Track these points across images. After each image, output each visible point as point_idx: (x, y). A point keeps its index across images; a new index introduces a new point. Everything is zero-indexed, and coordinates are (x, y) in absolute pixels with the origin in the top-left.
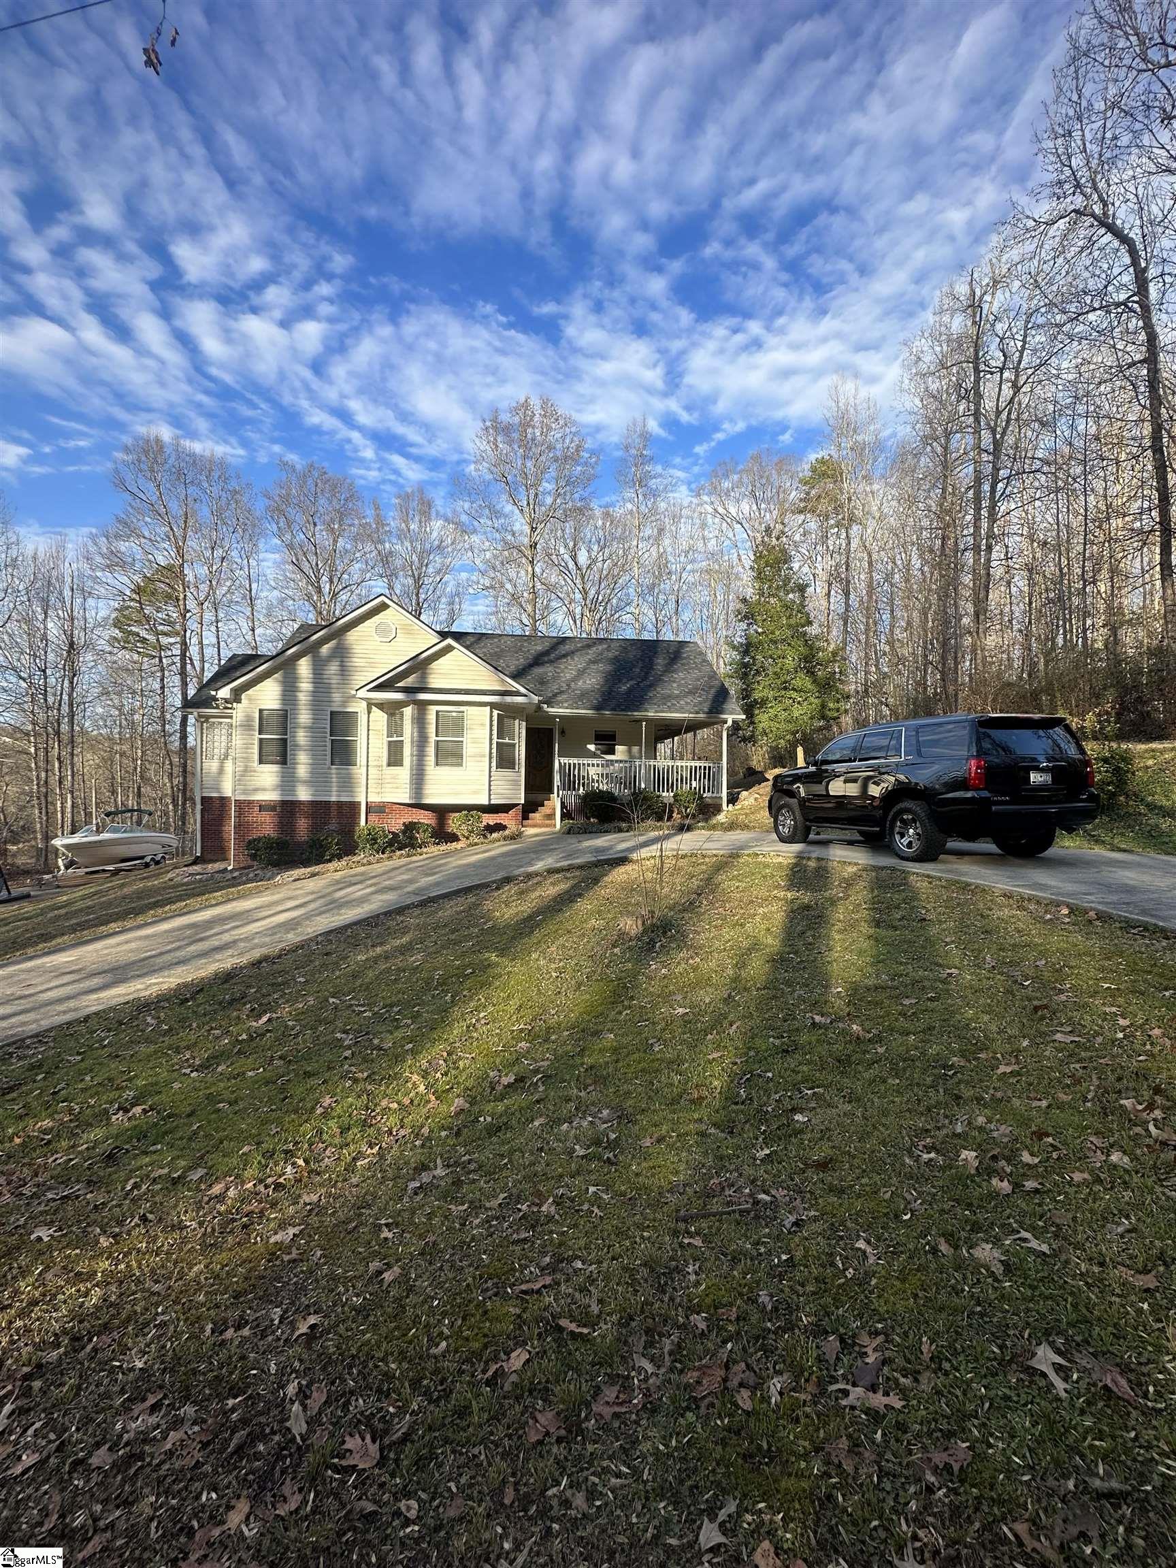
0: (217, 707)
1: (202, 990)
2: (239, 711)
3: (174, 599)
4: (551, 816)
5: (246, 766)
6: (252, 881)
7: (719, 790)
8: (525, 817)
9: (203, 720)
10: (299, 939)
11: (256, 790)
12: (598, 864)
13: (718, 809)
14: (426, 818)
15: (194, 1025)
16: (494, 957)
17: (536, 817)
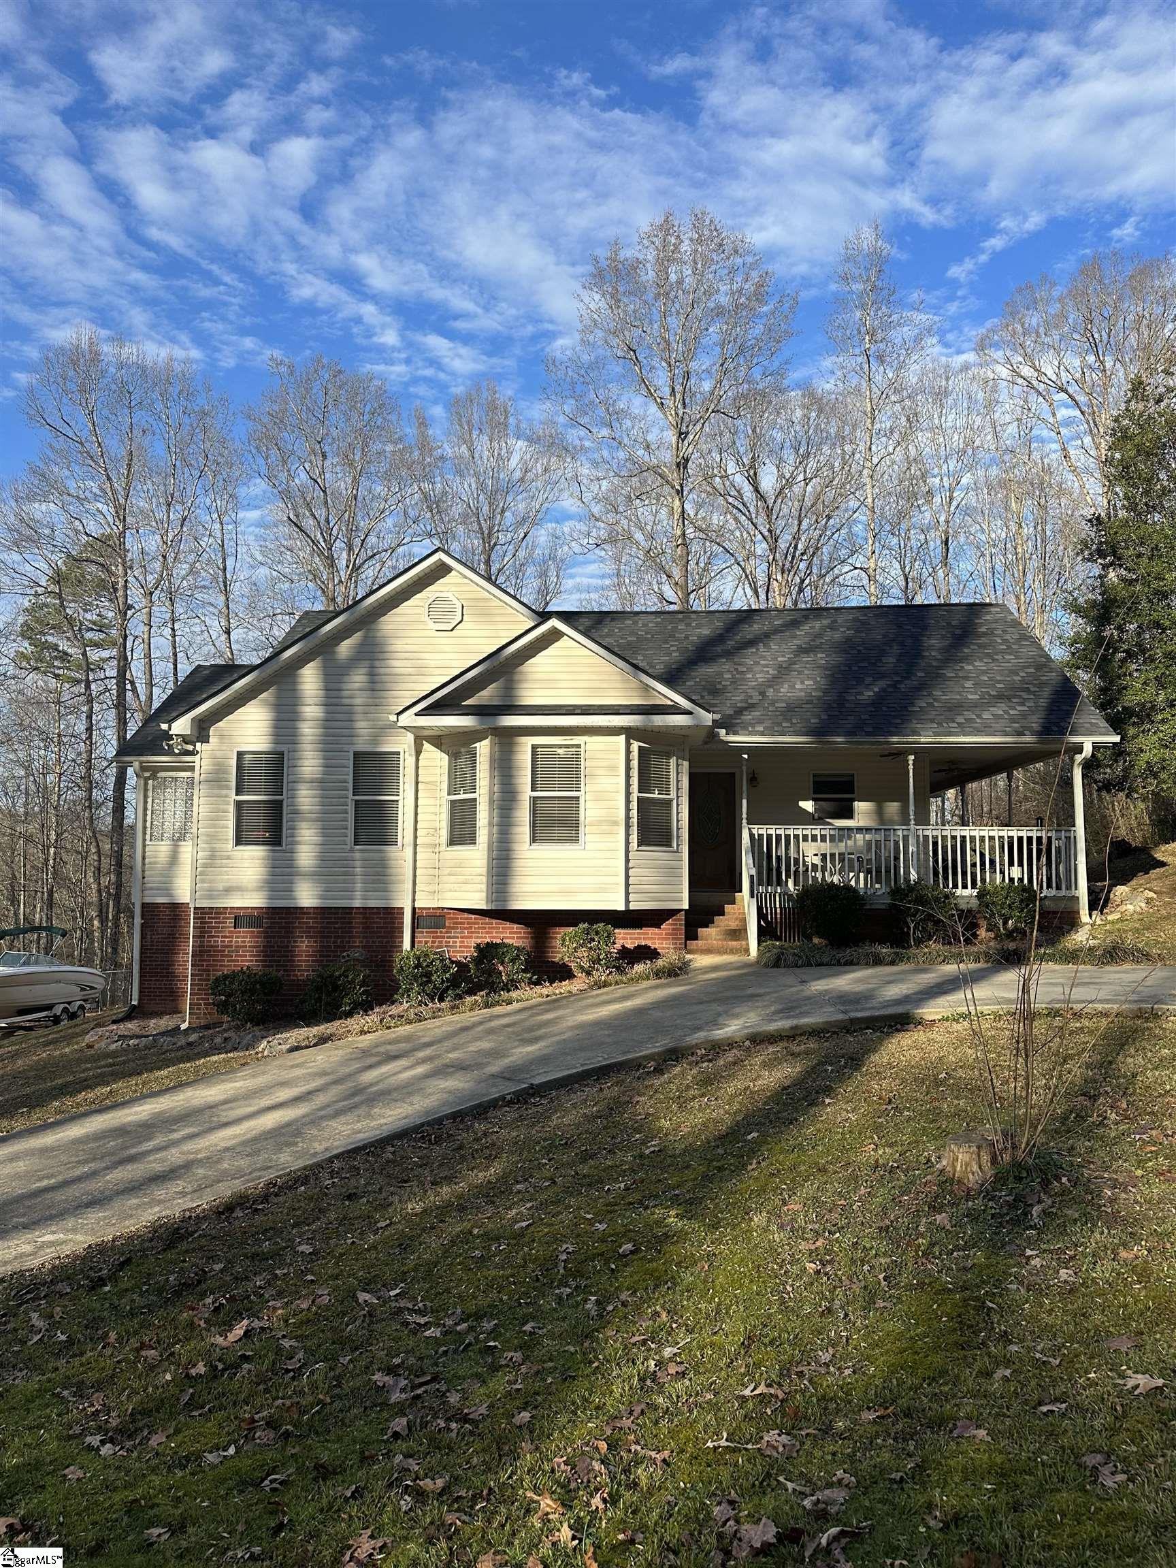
0: (170, 752)
1: (128, 1261)
2: (205, 757)
3: (108, 588)
4: (738, 933)
5: (213, 850)
6: (217, 1050)
7: (1071, 882)
8: (691, 935)
9: (150, 774)
10: (300, 1164)
11: (228, 890)
12: (852, 1026)
13: (1070, 921)
14: (513, 936)
15: (113, 1336)
16: (673, 1219)
17: (710, 934)
